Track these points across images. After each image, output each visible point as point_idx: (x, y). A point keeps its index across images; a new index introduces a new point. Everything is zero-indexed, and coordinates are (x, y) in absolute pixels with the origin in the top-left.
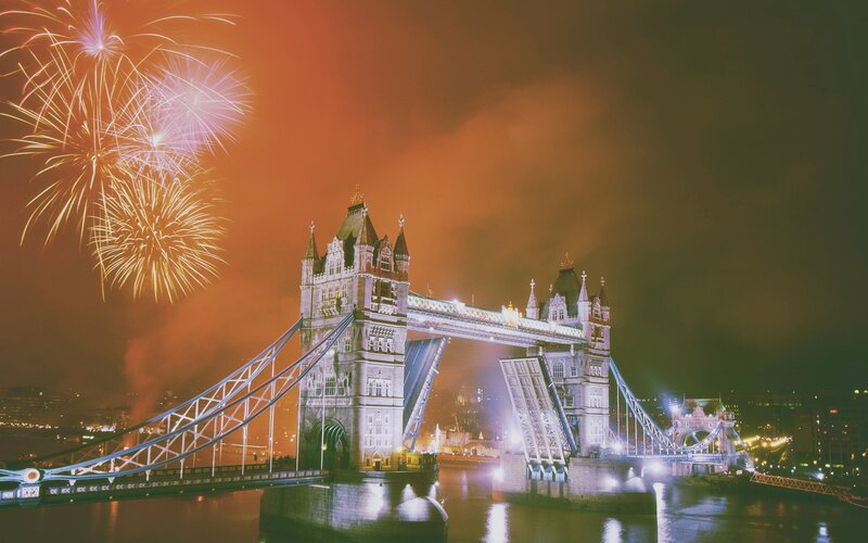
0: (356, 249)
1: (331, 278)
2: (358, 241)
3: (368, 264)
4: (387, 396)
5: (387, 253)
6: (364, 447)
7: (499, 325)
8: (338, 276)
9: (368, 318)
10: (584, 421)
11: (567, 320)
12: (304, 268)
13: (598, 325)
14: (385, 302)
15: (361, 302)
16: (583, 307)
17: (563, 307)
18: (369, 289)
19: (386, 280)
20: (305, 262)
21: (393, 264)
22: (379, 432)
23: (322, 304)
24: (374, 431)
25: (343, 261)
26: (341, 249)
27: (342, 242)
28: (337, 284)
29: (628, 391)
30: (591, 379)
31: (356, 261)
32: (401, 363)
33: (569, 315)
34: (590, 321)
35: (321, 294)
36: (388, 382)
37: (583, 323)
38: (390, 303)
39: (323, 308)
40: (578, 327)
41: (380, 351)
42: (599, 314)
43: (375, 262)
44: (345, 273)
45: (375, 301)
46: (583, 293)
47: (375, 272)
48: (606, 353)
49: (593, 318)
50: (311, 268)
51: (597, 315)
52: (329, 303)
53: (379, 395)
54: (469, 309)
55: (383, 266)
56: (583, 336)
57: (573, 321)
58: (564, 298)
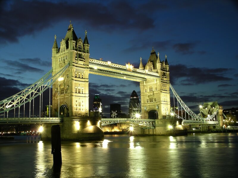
0: (69, 42)
1: (62, 54)
2: (70, 39)
3: (73, 47)
4: (82, 93)
5: (80, 43)
6: (74, 110)
7: (125, 70)
8: (64, 53)
9: (74, 65)
10: (160, 106)
11: (153, 70)
12: (53, 51)
13: (165, 72)
14: (80, 60)
15: (72, 60)
16: (158, 65)
17: (152, 66)
18: (74, 55)
19: (81, 53)
20: (53, 50)
21: (83, 47)
22: (80, 105)
23: (59, 63)
24: (78, 105)
25: (66, 47)
26: (65, 43)
27: (65, 41)
28: (64, 55)
29: (178, 96)
30: (163, 91)
31: (69, 46)
32: (87, 82)
33: (154, 69)
34: (161, 70)
35: (59, 60)
36: (83, 88)
37: (159, 71)
38: (82, 60)
39: (59, 64)
40: (157, 72)
41: (79, 78)
42: (165, 68)
43: (76, 47)
44: (66, 51)
45: (77, 60)
46: (158, 61)
47: (76, 50)
48: (168, 82)
49: (163, 69)
50: (55, 51)
51: (164, 68)
52: (61, 62)
53: (79, 93)
54: (113, 64)
55: (79, 48)
56: (159, 76)
57: (156, 70)
58: (152, 63)
